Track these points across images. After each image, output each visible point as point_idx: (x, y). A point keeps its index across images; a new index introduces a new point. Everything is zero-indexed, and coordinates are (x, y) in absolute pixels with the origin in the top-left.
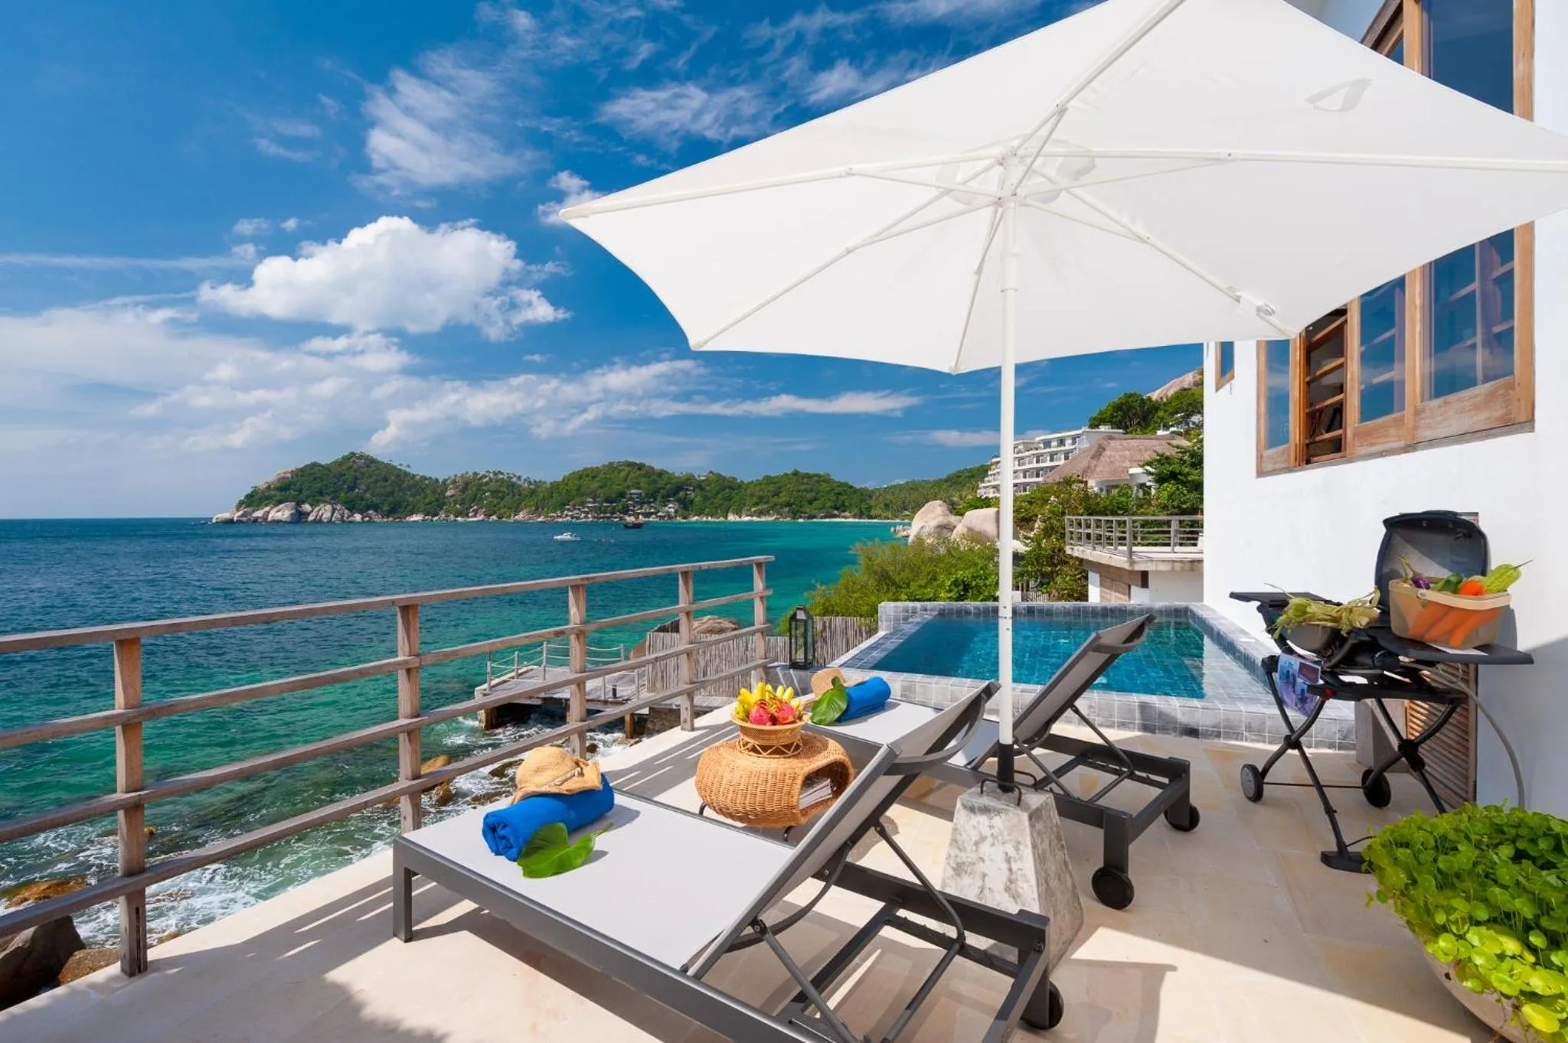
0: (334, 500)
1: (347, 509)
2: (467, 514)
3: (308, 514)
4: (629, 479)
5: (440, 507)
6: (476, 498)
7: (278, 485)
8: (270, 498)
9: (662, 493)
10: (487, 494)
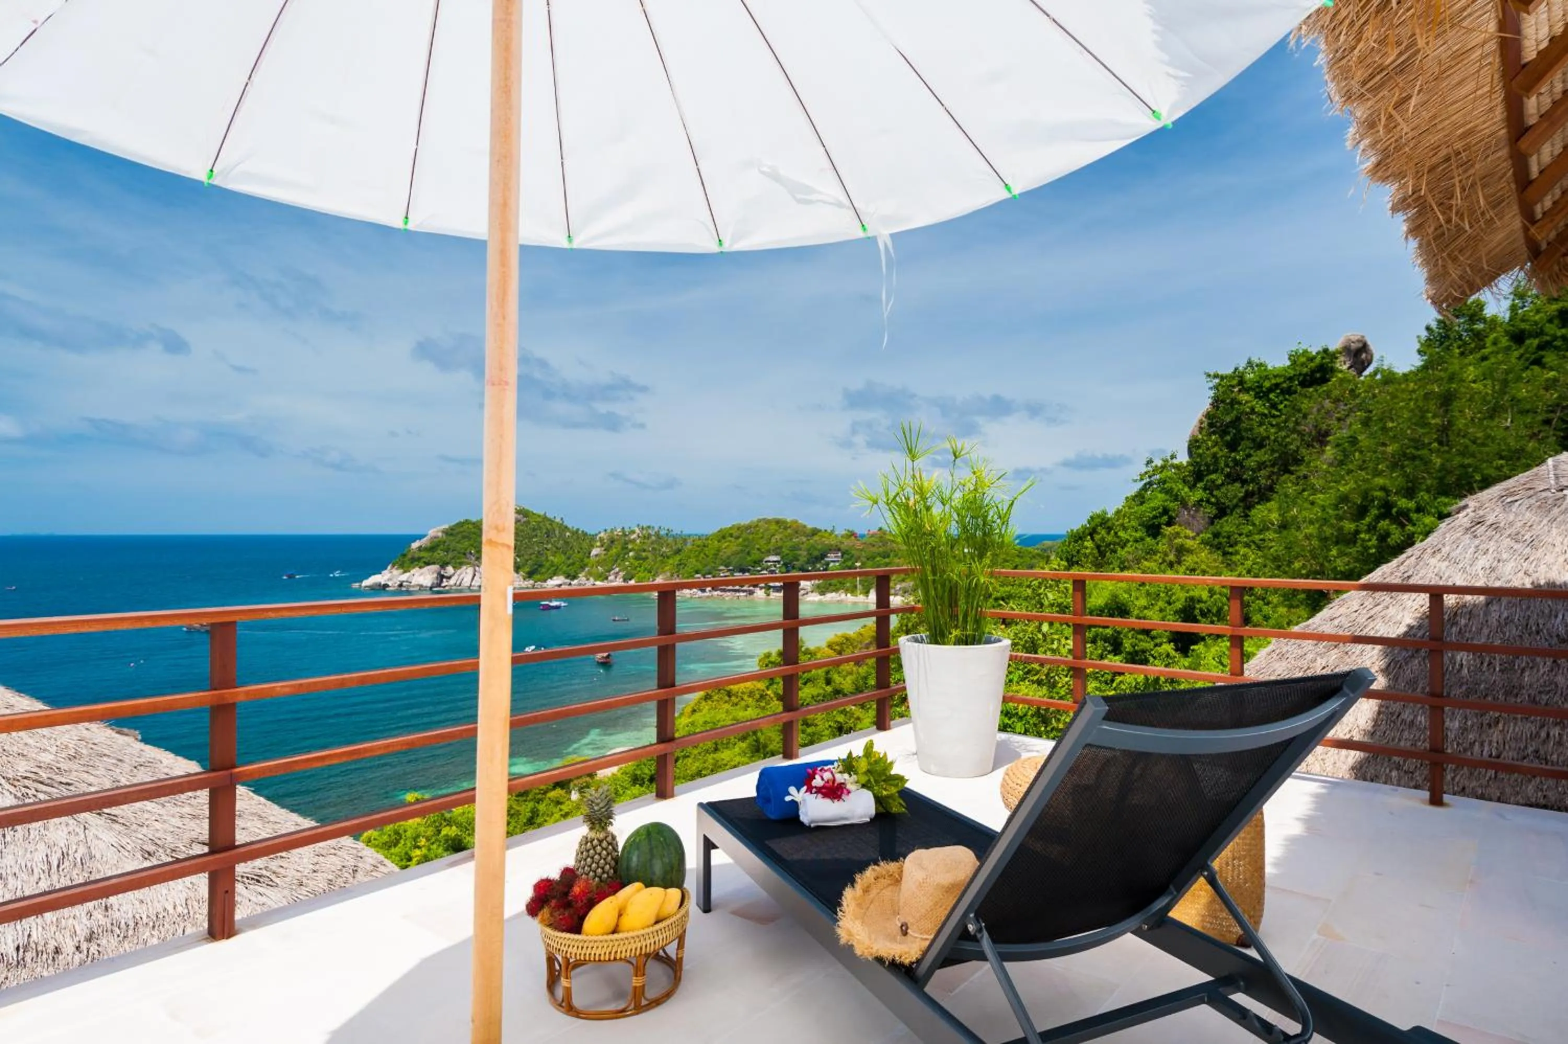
2: (607, 578)
3: (449, 578)
4: (773, 540)
5: (582, 568)
6: (619, 558)
7: (429, 545)
8: (419, 559)
9: (803, 559)
10: (631, 554)
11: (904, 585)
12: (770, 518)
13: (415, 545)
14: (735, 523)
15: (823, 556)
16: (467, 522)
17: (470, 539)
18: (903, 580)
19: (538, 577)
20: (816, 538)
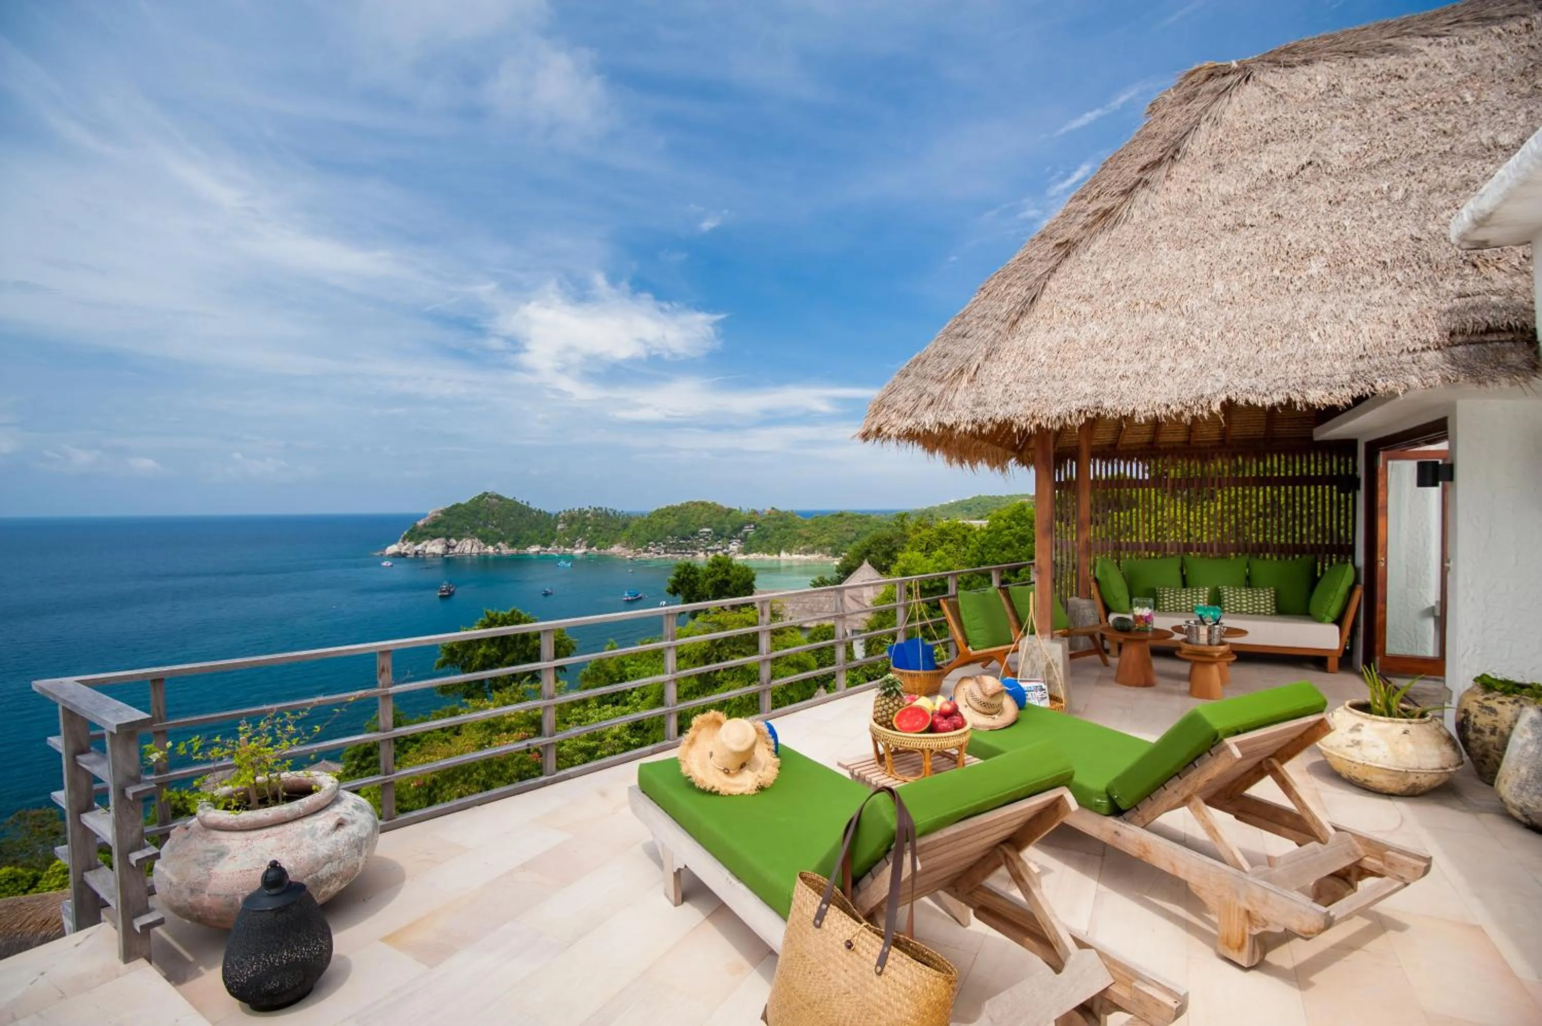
0: (473, 534)
1: (483, 542)
2: (573, 546)
3: (454, 547)
4: (702, 518)
5: (553, 539)
6: (581, 532)
7: (431, 522)
8: (427, 534)
9: (728, 531)
10: (589, 528)
11: (805, 547)
12: (696, 501)
13: (420, 523)
14: (669, 505)
15: (742, 528)
16: (458, 505)
17: (464, 518)
18: (804, 544)
19: (519, 546)
20: (732, 515)
